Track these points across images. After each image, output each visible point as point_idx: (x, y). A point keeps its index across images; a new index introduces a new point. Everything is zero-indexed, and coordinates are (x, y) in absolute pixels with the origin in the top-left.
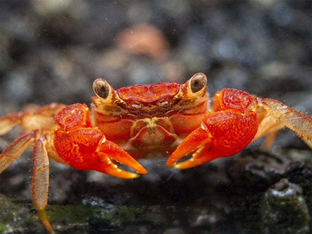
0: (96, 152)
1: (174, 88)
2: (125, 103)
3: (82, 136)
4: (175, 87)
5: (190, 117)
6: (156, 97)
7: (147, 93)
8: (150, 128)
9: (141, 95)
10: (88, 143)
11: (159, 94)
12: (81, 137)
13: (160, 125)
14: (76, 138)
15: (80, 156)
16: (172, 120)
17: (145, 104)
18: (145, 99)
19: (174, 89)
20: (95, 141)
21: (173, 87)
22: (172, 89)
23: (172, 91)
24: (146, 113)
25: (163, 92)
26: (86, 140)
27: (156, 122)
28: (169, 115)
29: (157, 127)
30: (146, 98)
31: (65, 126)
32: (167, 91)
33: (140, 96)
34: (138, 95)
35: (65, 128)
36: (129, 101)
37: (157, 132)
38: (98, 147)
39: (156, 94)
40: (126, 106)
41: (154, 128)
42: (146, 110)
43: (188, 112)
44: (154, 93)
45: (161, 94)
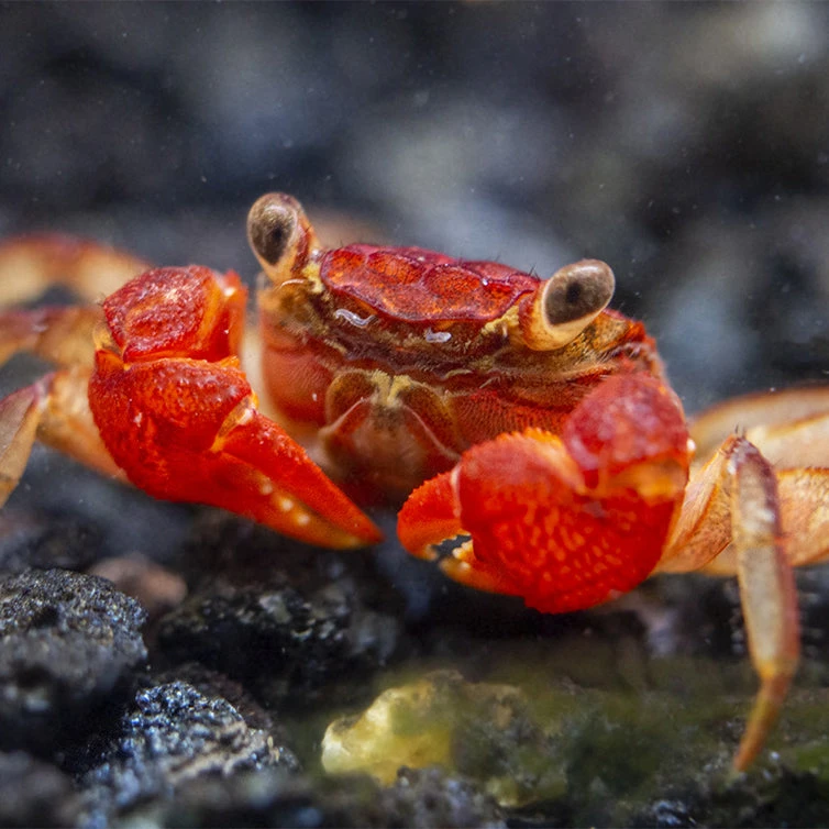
0: (211, 453)
1: (501, 294)
2: (327, 297)
3: (168, 391)
4: (506, 293)
5: (526, 413)
6: (432, 309)
7: (412, 285)
8: (380, 407)
9: (389, 287)
10: (185, 418)
11: (447, 301)
12: (163, 391)
13: (414, 408)
14: (149, 394)
15: (159, 459)
16: (458, 403)
17: (392, 323)
18: (396, 305)
19: (500, 298)
20: (209, 413)
21: (499, 291)
22: (493, 297)
23: (492, 303)
24: (386, 353)
25: (463, 298)
26: (178, 408)
27: (405, 395)
28: (456, 384)
29: (404, 412)
30: (403, 302)
31: (129, 341)
32: (476, 298)
33: (387, 291)
34: (381, 286)
35: (125, 348)
36: (342, 297)
37: (402, 430)
38: (221, 435)
39: (439, 297)
40: (329, 310)
41: (392, 414)
42: (386, 342)
43: (523, 393)
44: (433, 291)
45: (453, 304)
